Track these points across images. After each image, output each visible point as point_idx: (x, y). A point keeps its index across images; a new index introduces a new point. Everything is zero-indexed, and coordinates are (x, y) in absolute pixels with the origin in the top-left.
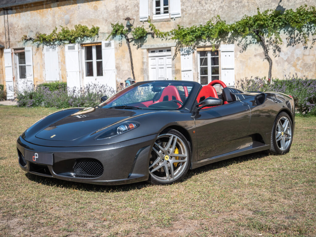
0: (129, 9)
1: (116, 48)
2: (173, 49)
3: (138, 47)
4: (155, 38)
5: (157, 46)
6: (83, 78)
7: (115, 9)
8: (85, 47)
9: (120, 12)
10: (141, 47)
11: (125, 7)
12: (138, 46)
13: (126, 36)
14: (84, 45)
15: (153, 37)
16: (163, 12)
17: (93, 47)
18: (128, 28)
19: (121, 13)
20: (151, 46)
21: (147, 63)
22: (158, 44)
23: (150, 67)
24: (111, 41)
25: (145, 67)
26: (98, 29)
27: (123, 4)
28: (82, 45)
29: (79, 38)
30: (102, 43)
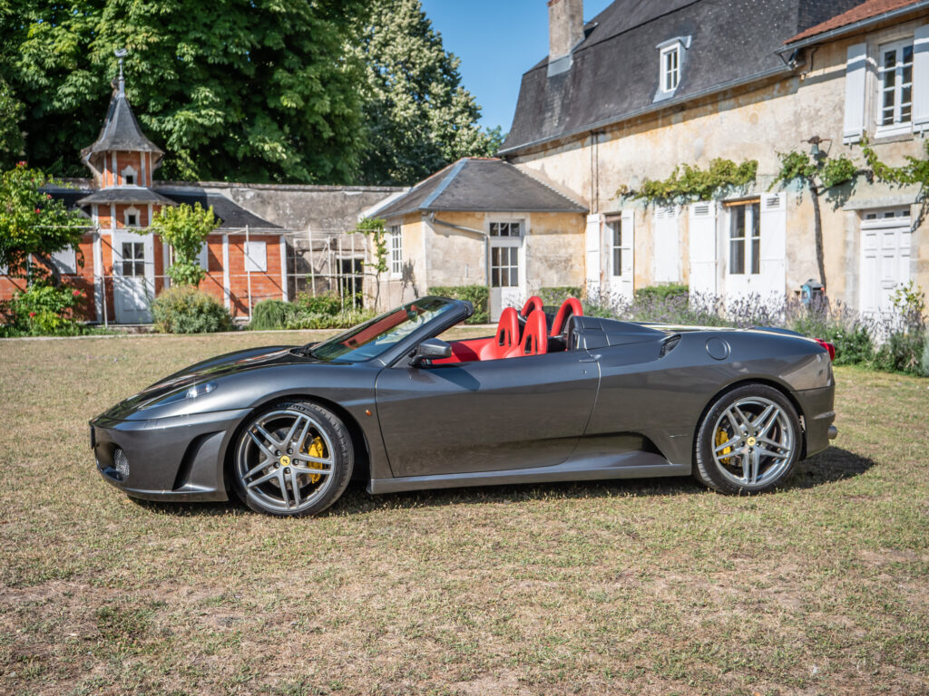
0: (821, 116)
1: (789, 209)
2: (916, 209)
3: (837, 207)
4: (875, 183)
5: (879, 202)
6: (723, 277)
7: (792, 118)
8: (732, 207)
9: (802, 124)
10: (842, 205)
11: (813, 112)
12: (837, 202)
13: (811, 182)
14: (728, 205)
15: (871, 181)
16: (899, 119)
17: (746, 207)
18: (816, 163)
19: (804, 127)
20: (866, 203)
21: (857, 245)
22: (881, 198)
23: (863, 253)
24: (779, 194)
25: (849, 254)
26: (755, 165)
27: (809, 106)
28: (724, 202)
29: (719, 188)
30: (762, 197)
